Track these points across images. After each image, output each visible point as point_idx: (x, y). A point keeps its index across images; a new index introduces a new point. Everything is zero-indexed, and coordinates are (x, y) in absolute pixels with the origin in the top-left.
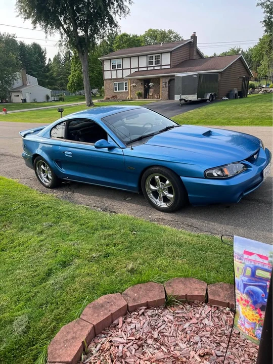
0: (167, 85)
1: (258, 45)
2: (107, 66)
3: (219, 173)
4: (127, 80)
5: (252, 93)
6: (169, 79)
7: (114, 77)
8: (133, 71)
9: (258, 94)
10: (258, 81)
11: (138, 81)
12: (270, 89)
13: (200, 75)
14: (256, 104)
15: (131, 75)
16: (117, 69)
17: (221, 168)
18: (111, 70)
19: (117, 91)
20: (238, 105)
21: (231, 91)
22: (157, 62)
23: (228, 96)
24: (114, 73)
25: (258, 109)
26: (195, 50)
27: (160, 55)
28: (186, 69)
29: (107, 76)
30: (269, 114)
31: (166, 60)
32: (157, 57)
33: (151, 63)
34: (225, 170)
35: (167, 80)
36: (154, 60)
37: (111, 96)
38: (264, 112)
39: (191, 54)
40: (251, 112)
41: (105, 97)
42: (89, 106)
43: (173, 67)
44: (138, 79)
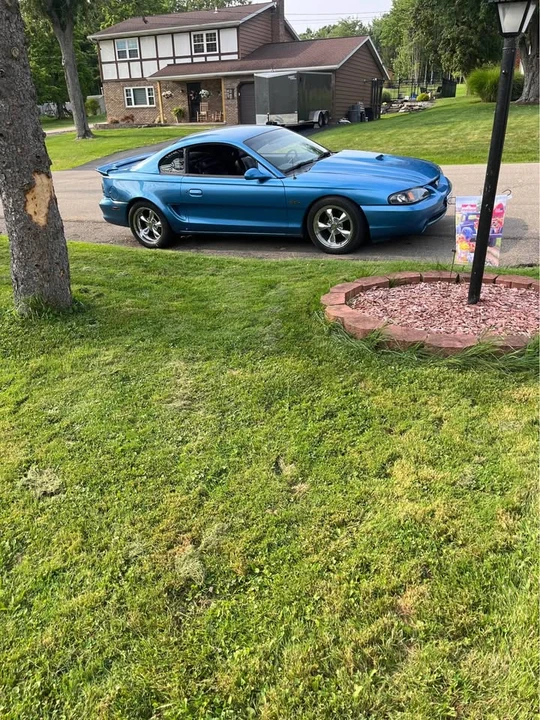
0: (235, 95)
1: (392, 13)
2: (107, 53)
3: (404, 198)
4: (152, 83)
5: (387, 111)
6: (238, 81)
7: (124, 75)
8: (163, 64)
9: (398, 114)
10: (394, 87)
11: (175, 85)
12: (419, 104)
13: (300, 76)
14: (404, 131)
15: (160, 73)
16: (128, 58)
17: (404, 193)
18: (116, 62)
19: (134, 106)
20: (374, 133)
21: (353, 107)
22: (211, 47)
23: (348, 116)
24: (123, 67)
25: (408, 139)
26: (281, 23)
27: (216, 31)
28: (270, 62)
29: (109, 73)
30: (426, 146)
31: (229, 43)
32: (211, 37)
33: (199, 49)
34: (410, 194)
35: (235, 85)
36: (205, 43)
37: (123, 117)
38: (417, 144)
39: (274, 33)
40: (397, 144)
41: (109, 119)
42: (84, 136)
43: (243, 59)
44: (174, 81)
